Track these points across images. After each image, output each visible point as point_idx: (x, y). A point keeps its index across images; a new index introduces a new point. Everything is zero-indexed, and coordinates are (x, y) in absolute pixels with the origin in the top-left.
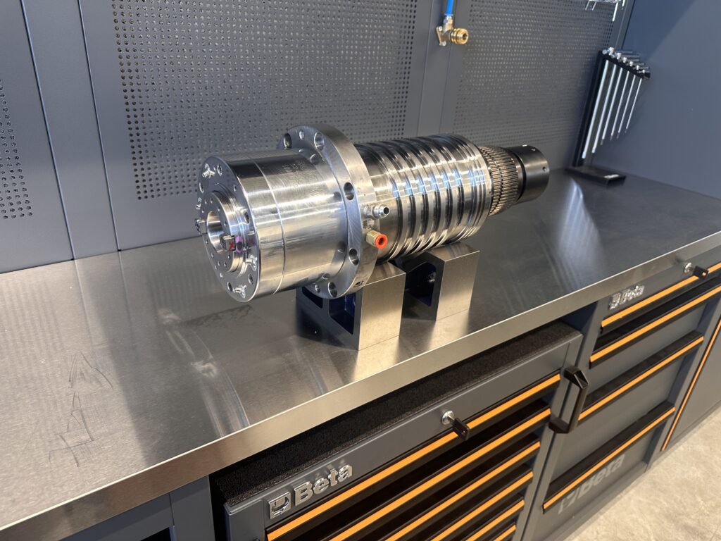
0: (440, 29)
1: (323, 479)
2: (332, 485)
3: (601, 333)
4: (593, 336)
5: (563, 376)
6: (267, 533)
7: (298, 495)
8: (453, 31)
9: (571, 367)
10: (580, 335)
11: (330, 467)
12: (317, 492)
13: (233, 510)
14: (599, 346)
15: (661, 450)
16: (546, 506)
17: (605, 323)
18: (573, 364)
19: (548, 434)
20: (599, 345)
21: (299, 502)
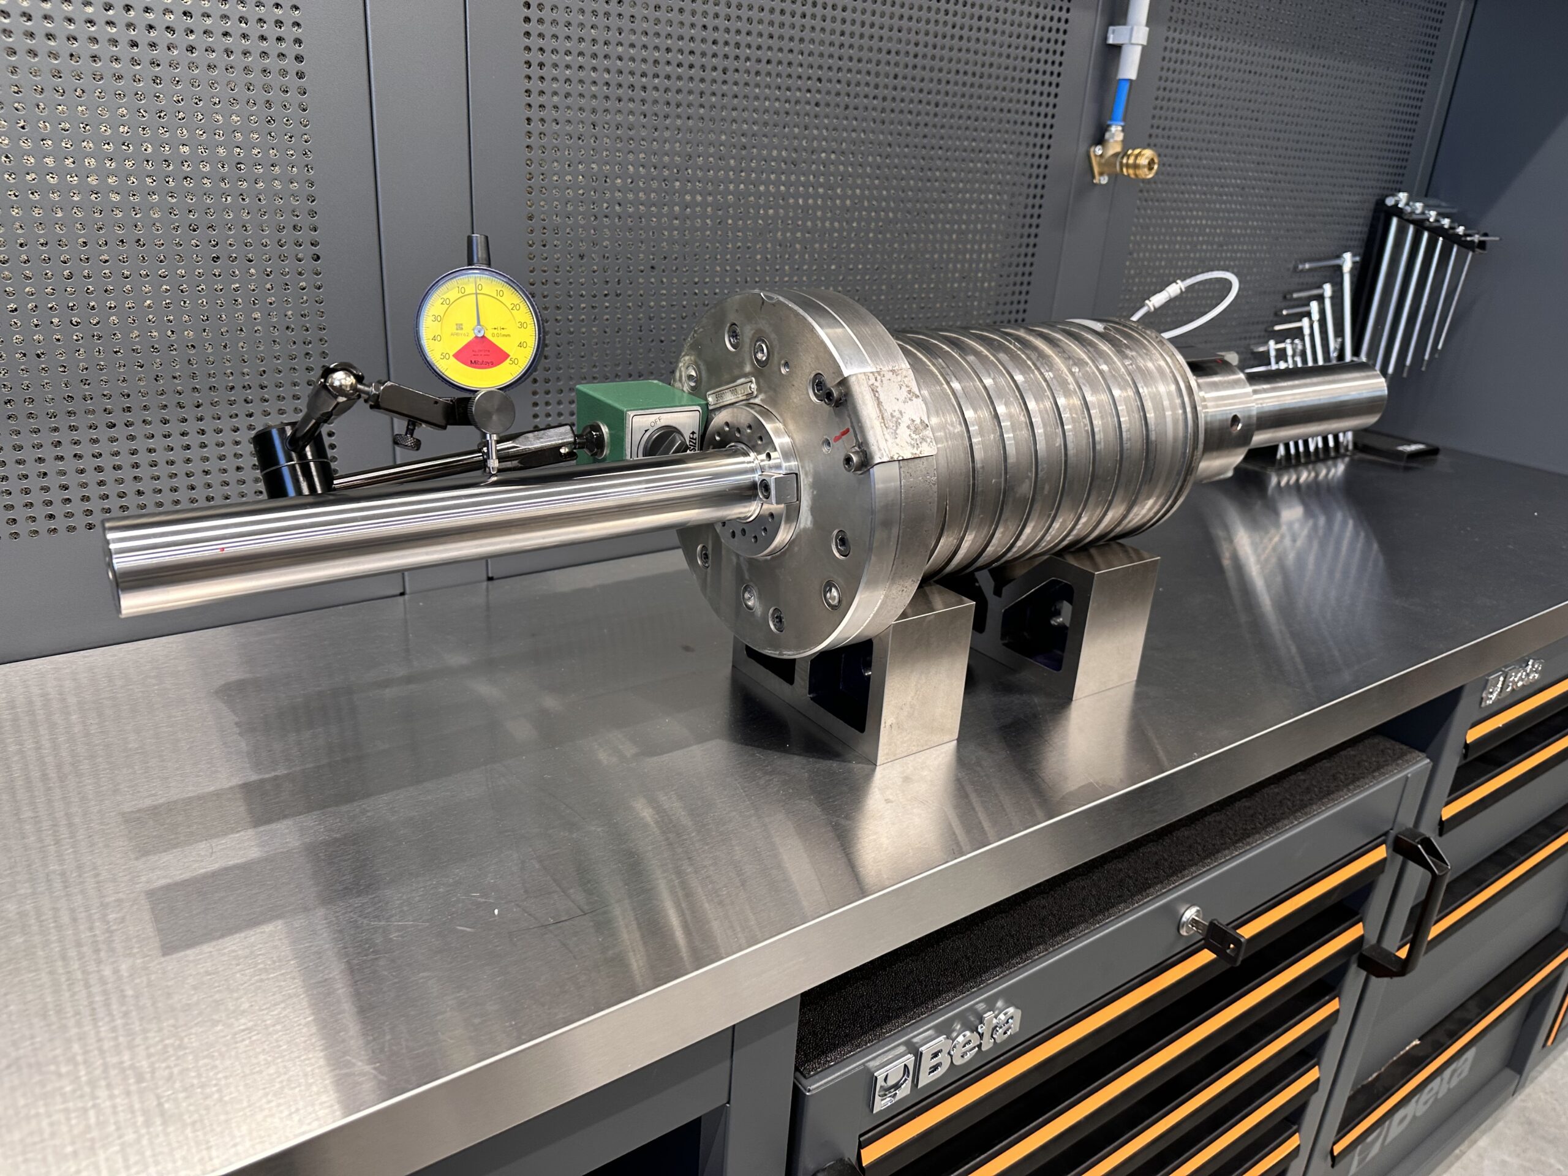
0: (1099, 150)
1: (968, 1033)
2: (984, 1049)
3: (1465, 756)
4: (1451, 762)
5: (1390, 850)
6: (861, 1146)
7: (927, 1063)
8: (1125, 154)
9: (1407, 829)
10: (1424, 763)
11: (981, 1007)
12: (958, 1062)
13: (815, 1086)
14: (1459, 787)
15: (1544, 1045)
16: (1337, 1149)
17: (1472, 736)
18: (1411, 825)
19: (1355, 977)
20: (1461, 784)
21: (925, 1079)
